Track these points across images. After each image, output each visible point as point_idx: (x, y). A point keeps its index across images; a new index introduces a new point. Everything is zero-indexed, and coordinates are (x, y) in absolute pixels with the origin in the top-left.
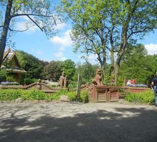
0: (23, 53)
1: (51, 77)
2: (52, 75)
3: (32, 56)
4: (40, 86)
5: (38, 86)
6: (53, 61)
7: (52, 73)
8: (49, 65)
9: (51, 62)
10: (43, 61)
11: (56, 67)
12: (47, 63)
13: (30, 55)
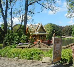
0: (51, 24)
1: (67, 34)
2: (67, 33)
3: (56, 25)
4: (39, 45)
5: (38, 45)
6: (67, 26)
7: (67, 32)
8: (65, 28)
9: (66, 26)
10: (62, 27)
11: (69, 29)
12: (64, 27)
13: (54, 25)
